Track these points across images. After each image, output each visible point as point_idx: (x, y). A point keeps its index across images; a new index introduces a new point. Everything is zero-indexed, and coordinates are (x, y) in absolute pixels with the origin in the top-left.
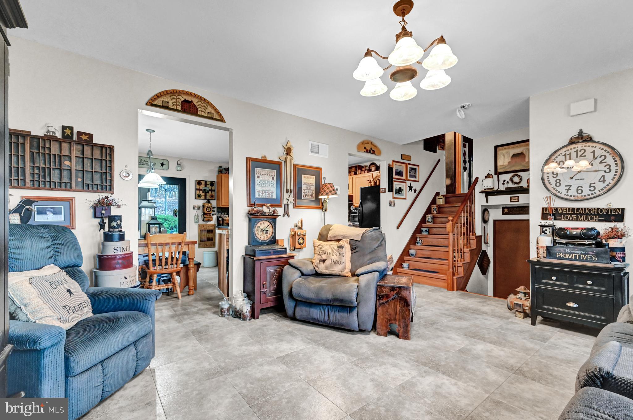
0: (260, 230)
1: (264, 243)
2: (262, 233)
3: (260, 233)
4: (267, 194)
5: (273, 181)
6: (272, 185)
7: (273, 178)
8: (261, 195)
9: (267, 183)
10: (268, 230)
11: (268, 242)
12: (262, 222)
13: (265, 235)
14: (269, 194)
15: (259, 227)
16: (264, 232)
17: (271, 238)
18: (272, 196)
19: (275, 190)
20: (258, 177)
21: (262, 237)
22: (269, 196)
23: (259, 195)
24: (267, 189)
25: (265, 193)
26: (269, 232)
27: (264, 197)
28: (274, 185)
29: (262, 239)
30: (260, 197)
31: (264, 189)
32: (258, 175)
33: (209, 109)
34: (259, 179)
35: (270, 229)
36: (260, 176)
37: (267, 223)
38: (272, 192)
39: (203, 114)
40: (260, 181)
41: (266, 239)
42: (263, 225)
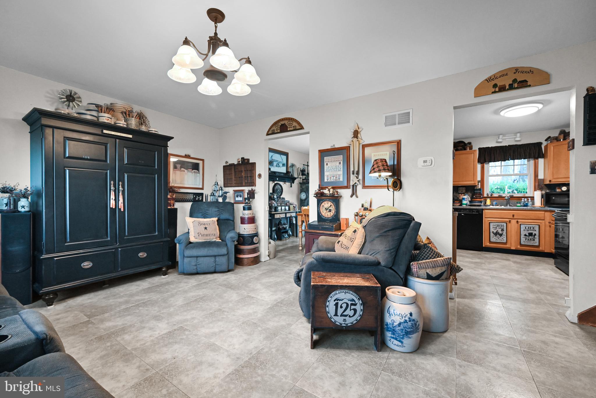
0: (324, 209)
1: (327, 220)
2: (326, 211)
3: (325, 211)
4: (334, 177)
5: (340, 165)
6: (339, 169)
7: (340, 163)
8: (329, 179)
9: (334, 168)
10: (331, 209)
11: (331, 219)
12: (326, 202)
13: (329, 213)
14: (336, 177)
15: (323, 206)
16: (328, 210)
17: (333, 216)
18: (339, 179)
19: (342, 174)
20: (327, 164)
21: (326, 214)
22: (336, 179)
23: (328, 179)
24: (335, 173)
25: (332, 177)
26: (332, 211)
27: (332, 180)
28: (340, 169)
29: (326, 216)
30: (329, 180)
31: (332, 173)
32: (327, 163)
33: (295, 124)
34: (327, 166)
35: (333, 208)
36: (328, 163)
37: (330, 203)
38: (339, 176)
39: (291, 129)
40: (328, 167)
41: (329, 216)
42: (327, 204)
